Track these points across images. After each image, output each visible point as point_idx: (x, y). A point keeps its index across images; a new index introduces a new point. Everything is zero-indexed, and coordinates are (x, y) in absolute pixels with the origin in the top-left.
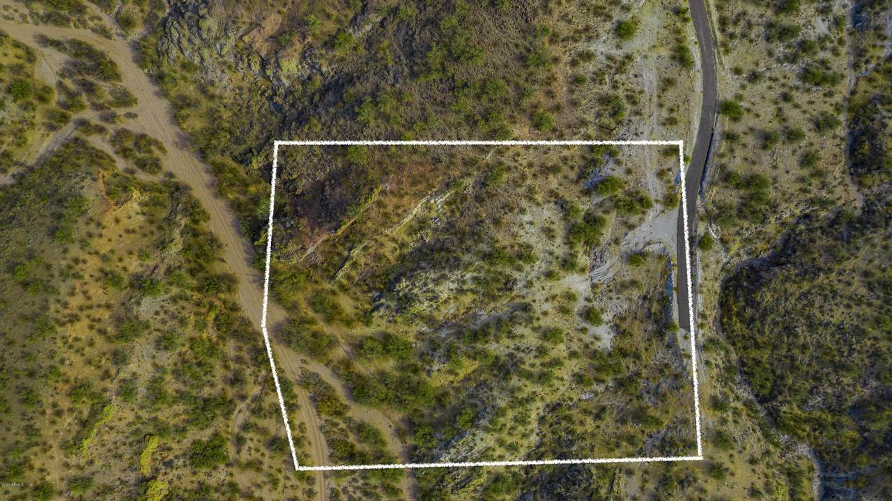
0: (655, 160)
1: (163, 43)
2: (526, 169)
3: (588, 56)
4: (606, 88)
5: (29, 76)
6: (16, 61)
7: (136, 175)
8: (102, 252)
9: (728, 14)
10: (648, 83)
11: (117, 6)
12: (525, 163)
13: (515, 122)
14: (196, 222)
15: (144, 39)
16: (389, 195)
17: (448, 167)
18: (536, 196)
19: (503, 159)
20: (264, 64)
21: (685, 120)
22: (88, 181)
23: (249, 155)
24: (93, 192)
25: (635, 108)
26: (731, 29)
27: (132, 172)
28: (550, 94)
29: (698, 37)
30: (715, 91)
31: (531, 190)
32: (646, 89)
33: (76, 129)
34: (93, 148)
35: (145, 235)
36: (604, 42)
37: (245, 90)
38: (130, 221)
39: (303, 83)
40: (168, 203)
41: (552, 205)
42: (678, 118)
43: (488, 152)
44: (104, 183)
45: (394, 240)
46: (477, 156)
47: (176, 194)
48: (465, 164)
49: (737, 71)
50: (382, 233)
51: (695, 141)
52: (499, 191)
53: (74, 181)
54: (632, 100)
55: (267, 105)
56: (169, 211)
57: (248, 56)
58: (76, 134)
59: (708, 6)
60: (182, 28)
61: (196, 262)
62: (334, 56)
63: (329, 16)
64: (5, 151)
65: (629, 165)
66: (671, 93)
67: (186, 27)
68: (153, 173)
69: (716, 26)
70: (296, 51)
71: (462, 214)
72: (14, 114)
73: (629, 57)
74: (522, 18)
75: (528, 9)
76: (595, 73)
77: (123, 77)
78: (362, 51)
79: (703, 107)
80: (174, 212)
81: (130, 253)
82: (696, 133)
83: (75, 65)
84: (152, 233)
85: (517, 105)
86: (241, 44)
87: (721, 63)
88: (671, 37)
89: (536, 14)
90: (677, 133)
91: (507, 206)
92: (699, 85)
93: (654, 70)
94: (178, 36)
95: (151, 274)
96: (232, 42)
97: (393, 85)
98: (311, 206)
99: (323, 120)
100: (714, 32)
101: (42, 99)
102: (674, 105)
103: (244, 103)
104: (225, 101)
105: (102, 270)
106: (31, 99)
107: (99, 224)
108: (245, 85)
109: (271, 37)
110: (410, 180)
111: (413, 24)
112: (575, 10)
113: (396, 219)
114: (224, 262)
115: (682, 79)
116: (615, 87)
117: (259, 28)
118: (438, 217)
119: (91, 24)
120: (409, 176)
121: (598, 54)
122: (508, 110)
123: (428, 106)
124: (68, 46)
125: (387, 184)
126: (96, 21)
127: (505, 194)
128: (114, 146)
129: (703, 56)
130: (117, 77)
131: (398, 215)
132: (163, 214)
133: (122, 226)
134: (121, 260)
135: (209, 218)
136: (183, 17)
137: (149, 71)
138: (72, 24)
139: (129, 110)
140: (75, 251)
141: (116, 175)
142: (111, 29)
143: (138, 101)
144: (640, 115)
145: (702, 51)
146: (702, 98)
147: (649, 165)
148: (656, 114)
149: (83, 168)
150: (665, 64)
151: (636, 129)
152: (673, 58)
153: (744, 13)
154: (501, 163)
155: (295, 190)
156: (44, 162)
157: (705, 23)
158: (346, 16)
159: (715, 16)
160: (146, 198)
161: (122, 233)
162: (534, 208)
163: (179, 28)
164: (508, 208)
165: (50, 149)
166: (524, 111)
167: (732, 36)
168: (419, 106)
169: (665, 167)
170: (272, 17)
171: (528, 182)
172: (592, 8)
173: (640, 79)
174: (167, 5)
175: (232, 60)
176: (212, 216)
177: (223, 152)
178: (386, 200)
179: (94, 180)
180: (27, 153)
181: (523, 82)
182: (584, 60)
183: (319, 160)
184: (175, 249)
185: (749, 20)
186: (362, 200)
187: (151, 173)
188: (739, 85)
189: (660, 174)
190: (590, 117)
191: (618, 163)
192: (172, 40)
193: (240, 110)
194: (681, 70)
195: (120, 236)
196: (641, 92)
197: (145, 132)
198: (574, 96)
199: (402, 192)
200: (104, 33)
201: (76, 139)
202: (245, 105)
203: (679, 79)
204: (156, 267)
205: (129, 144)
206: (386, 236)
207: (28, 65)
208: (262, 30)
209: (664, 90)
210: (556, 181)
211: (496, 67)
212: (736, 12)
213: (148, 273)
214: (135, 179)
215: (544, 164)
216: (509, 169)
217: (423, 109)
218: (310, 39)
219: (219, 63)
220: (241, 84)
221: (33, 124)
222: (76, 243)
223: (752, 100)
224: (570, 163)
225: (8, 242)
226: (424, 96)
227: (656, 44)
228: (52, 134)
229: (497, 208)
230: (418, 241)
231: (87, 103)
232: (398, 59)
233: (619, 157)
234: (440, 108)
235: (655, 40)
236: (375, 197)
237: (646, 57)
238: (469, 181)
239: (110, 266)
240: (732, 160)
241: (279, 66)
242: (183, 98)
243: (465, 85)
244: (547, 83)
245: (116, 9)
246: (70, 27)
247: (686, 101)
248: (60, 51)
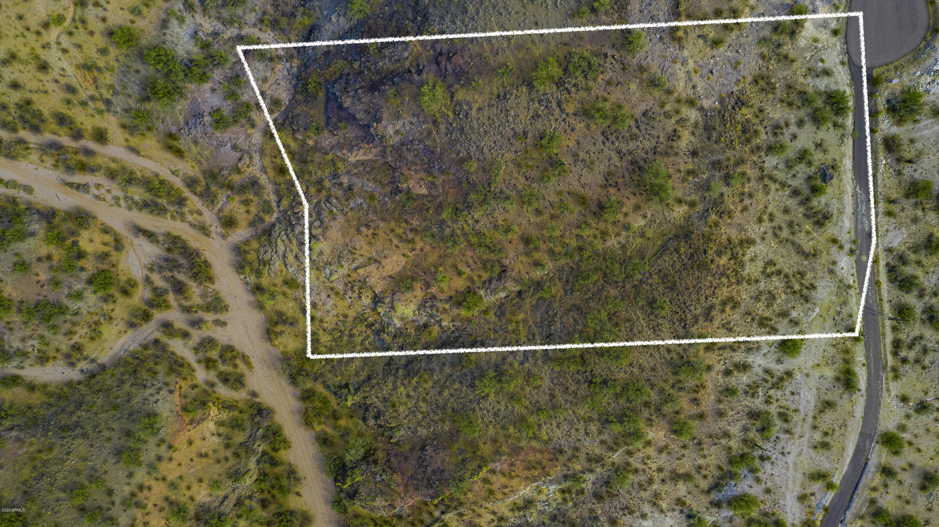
0: (798, 483)
1: (266, 252)
2: (655, 473)
3: (744, 367)
4: (757, 401)
5: (113, 266)
6: (102, 248)
7: (216, 389)
8: (170, 478)
9: (902, 336)
10: (804, 402)
11: (221, 203)
12: (654, 467)
13: (651, 425)
14: (275, 450)
15: (247, 242)
16: (498, 474)
17: (569, 460)
18: (661, 502)
19: (631, 460)
20: (377, 300)
21: (839, 445)
22: (164, 392)
23: (345, 391)
24: (168, 406)
25: (786, 426)
26: (903, 353)
27: (212, 385)
28: (695, 401)
29: (867, 357)
30: (877, 419)
31: (657, 495)
32: (801, 408)
33: (158, 330)
34: (173, 353)
35: (218, 461)
36: (765, 355)
37: (350, 319)
38: (204, 443)
39: (418, 329)
40: (248, 425)
41: (676, 513)
42: (832, 443)
43: (616, 451)
44: (180, 395)
45: (494, 513)
46: (604, 454)
47: (257, 419)
48: (589, 460)
49: (904, 399)
50: (481, 506)
51: (845, 468)
52: (621, 491)
53: (148, 391)
54: (784, 417)
55: (371, 338)
56: (247, 435)
57: (360, 288)
58: (157, 335)
59: (883, 327)
60: (290, 240)
61: (269, 492)
62: (460, 315)
63: (460, 273)
64: (76, 343)
65: (769, 484)
66: (829, 416)
67: (295, 242)
68: (237, 389)
69: (889, 348)
70: (415, 297)
71: (575, 505)
72: (91, 304)
73: (789, 374)
74: (680, 323)
75: (689, 316)
76: (749, 386)
77: (216, 280)
78: (492, 317)
79: (861, 434)
80: (252, 438)
81: (200, 481)
82: (848, 460)
83: (166, 260)
84: (227, 459)
85: (658, 410)
86: (354, 275)
87: (888, 390)
88: (839, 357)
89: (696, 322)
90: (827, 458)
91: (627, 508)
92: (859, 410)
93: (815, 391)
94: (283, 249)
95: (219, 506)
96: (343, 271)
97: (522, 363)
98: (406, 459)
99: (435, 378)
100: (886, 355)
101: (126, 293)
102: (829, 429)
103: (346, 329)
104: (325, 325)
105: (167, 499)
106: (113, 291)
107: (170, 447)
108: (352, 314)
109: (390, 277)
110: (523, 464)
111: (556, 305)
112: (739, 318)
113: (500, 496)
114: (300, 495)
115: (844, 403)
116: (768, 402)
117: (377, 265)
118: (547, 500)
119: (190, 218)
120: (523, 461)
121: (756, 365)
122: (646, 414)
123: (557, 392)
124: (161, 238)
125: (498, 464)
126: (195, 215)
127: (627, 496)
128: (196, 354)
129: (869, 379)
130: (210, 279)
131: (504, 494)
132: (240, 437)
133: (194, 448)
134: (189, 488)
135: (290, 447)
136: (293, 230)
137: (245, 277)
138: (169, 215)
139: (218, 316)
140: (140, 476)
141: (194, 387)
142: (211, 226)
143: (230, 309)
144: (791, 434)
145: (869, 373)
146: (861, 424)
147: (790, 486)
148: (807, 435)
149: (160, 377)
150: (827, 385)
151: (783, 448)
152: (838, 379)
153: (921, 337)
154: (628, 464)
155: (391, 438)
156: (118, 362)
157: (877, 344)
158: (480, 277)
159: (889, 338)
160: (225, 416)
161: (193, 456)
162: (657, 515)
163: (287, 242)
164: (628, 510)
165: (126, 347)
166: (664, 416)
167: (904, 361)
168: (547, 391)
169: (808, 491)
170: (395, 258)
171: (655, 487)
172: (757, 318)
173: (796, 397)
174: (276, 209)
175: (341, 287)
176: (293, 445)
177: (316, 379)
178: (493, 478)
179: (171, 392)
180: (100, 348)
181: (668, 387)
182: (739, 371)
183: (424, 417)
184: (248, 481)
185: (925, 345)
186: (468, 475)
187: (232, 388)
188: (903, 414)
189: (802, 498)
190: (735, 430)
191: (758, 480)
192: (276, 252)
193: (340, 336)
194: (843, 393)
195: (192, 460)
196: (796, 411)
197: (233, 343)
198: (721, 406)
199: (513, 474)
200: (204, 230)
201: (156, 342)
202: (347, 332)
203: (840, 402)
204: (226, 497)
205: (214, 354)
206: (486, 508)
207: (114, 253)
208: (380, 269)
209: (821, 411)
210: (685, 488)
211: (641, 368)
212: (912, 336)
213: (217, 504)
214: (214, 392)
215: (675, 470)
216: (636, 471)
217: (552, 396)
218: (433, 290)
219: (326, 287)
220: (347, 312)
221: (111, 318)
222: (144, 466)
223: (916, 432)
224: (704, 472)
225: (68, 453)
226: (555, 382)
227: (820, 363)
228: (130, 332)
229: (615, 508)
230: (520, 518)
231: (173, 303)
232: (531, 337)
233: (760, 474)
234: (570, 398)
235: (820, 358)
236: (483, 473)
237: (807, 375)
238: (591, 477)
239: (176, 495)
240: (884, 495)
241: (393, 308)
242: (280, 314)
243: (605, 382)
244: (694, 391)
245: (219, 206)
246: (166, 218)
247: (844, 425)
248: (152, 242)
